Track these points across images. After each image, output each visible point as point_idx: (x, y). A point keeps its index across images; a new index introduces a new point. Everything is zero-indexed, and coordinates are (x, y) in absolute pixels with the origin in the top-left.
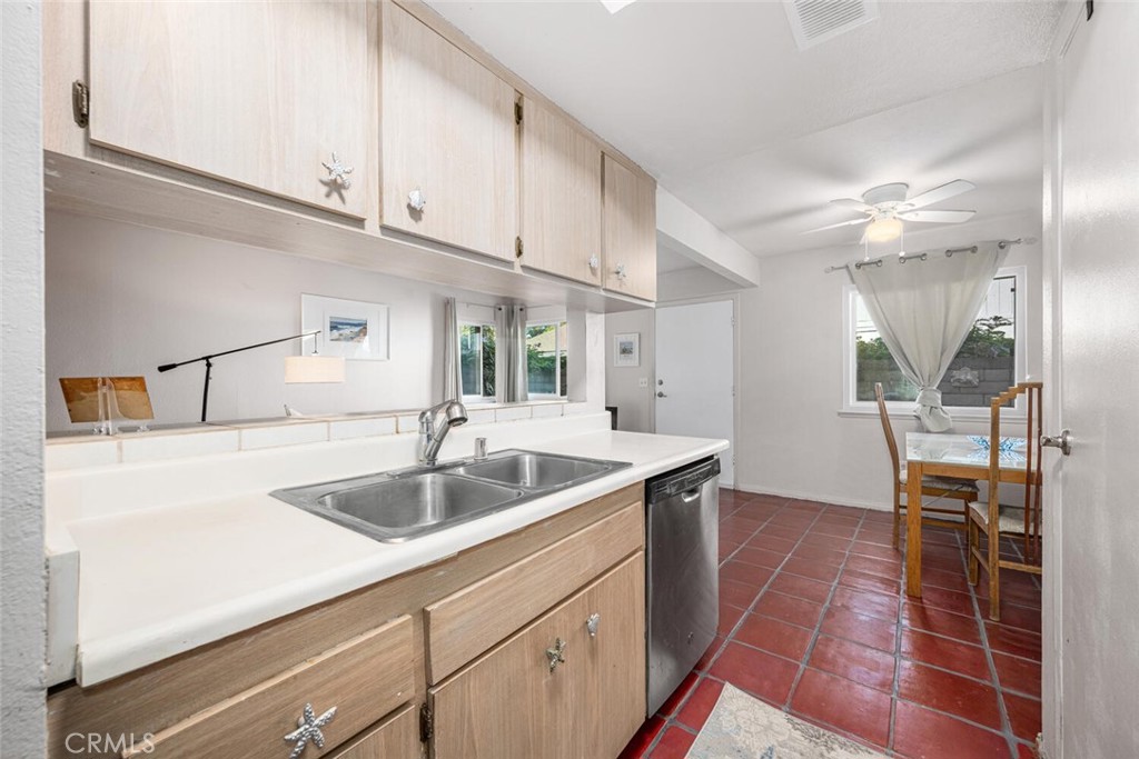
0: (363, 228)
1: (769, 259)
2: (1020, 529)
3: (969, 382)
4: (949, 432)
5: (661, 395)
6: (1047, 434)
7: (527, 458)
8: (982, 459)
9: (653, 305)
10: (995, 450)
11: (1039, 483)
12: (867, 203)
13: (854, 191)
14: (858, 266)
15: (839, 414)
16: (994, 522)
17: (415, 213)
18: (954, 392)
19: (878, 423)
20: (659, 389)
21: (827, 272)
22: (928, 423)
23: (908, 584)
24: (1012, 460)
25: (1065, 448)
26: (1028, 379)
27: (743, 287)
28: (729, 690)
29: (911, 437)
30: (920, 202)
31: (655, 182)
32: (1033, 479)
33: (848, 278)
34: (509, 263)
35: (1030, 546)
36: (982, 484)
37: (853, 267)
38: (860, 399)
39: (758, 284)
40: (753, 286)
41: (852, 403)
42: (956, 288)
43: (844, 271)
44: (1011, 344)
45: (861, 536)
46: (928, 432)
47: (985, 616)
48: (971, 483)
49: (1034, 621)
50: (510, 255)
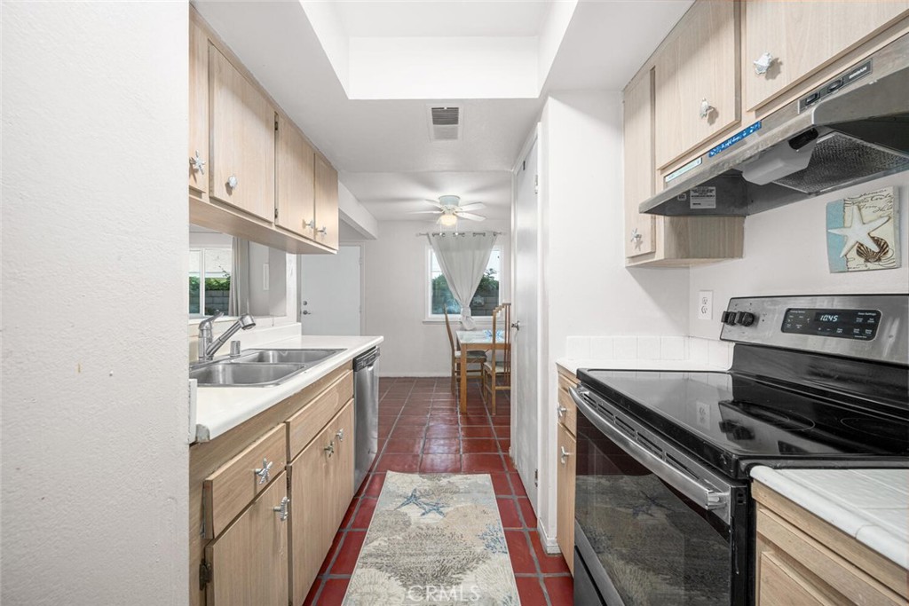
0: (201, 197)
1: (383, 222)
2: (502, 370)
3: (480, 303)
4: (474, 330)
5: (305, 313)
6: (512, 322)
7: (271, 353)
8: (489, 340)
9: (335, 252)
10: (494, 336)
11: (509, 349)
12: (441, 203)
13: (434, 196)
14: (433, 235)
15: (424, 322)
16: (494, 369)
17: (229, 188)
18: (476, 309)
19: (444, 327)
20: (304, 308)
21: (417, 235)
22: (466, 325)
23: (461, 409)
24: (500, 340)
25: (517, 327)
26: (504, 301)
27: (366, 238)
28: (389, 474)
29: (459, 333)
30: (466, 208)
31: (337, 173)
32: (507, 347)
33: (427, 241)
34: (270, 223)
35: (505, 378)
36: (489, 353)
37: (431, 235)
38: (433, 313)
39: (376, 237)
40: (375, 239)
41: (430, 316)
42: (477, 252)
43: (426, 237)
44: (497, 283)
45: (437, 391)
46: (466, 330)
47: (491, 414)
48: (483, 353)
49: (508, 412)
50: (272, 218)
